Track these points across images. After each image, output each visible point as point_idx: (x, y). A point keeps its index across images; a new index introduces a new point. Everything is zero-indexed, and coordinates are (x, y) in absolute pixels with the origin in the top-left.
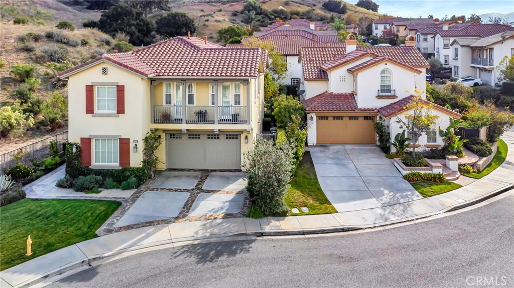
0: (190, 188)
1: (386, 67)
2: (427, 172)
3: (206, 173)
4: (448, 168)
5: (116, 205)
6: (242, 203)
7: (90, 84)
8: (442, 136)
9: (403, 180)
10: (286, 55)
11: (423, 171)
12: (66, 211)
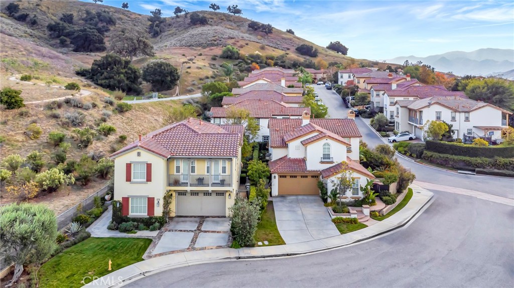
0: (193, 229)
1: (327, 141)
2: (347, 217)
3: (202, 219)
4: (363, 213)
5: (149, 241)
6: (227, 239)
7: (129, 163)
8: (362, 191)
9: (332, 222)
10: (259, 118)
11: (344, 216)
12: (121, 245)
